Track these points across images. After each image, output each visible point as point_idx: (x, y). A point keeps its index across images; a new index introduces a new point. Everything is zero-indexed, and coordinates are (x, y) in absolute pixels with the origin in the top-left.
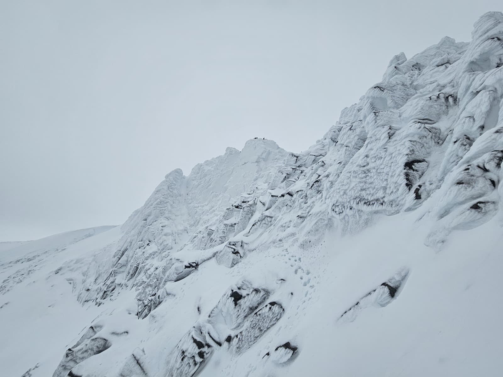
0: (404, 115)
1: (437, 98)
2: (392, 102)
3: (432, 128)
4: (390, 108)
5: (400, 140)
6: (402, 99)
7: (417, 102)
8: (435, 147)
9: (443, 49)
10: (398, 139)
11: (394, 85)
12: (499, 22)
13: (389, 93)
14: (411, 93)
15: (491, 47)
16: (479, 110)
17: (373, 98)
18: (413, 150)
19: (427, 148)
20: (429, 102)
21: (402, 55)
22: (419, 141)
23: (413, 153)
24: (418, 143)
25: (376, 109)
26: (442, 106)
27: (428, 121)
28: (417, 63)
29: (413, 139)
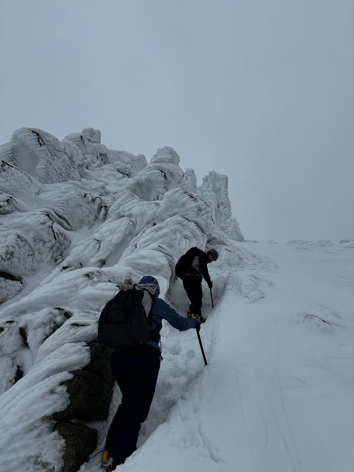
0: (42, 196)
1: (91, 201)
2: (43, 169)
3: (62, 234)
4: (37, 175)
5: (6, 227)
6: (59, 174)
7: (67, 188)
8: (48, 264)
9: (136, 165)
10: (6, 223)
11: (59, 150)
12: (173, 162)
13: (47, 155)
14: (75, 176)
15: (157, 179)
16: (110, 238)
17: (22, 144)
18: (12, 254)
19: (36, 260)
20: (80, 199)
21: (98, 133)
22: (31, 243)
23: (10, 258)
24: (27, 245)
25: (15, 161)
26: (92, 213)
27: (65, 223)
28: (106, 154)
29: (25, 237)
